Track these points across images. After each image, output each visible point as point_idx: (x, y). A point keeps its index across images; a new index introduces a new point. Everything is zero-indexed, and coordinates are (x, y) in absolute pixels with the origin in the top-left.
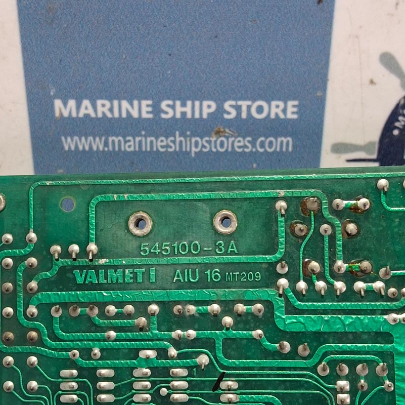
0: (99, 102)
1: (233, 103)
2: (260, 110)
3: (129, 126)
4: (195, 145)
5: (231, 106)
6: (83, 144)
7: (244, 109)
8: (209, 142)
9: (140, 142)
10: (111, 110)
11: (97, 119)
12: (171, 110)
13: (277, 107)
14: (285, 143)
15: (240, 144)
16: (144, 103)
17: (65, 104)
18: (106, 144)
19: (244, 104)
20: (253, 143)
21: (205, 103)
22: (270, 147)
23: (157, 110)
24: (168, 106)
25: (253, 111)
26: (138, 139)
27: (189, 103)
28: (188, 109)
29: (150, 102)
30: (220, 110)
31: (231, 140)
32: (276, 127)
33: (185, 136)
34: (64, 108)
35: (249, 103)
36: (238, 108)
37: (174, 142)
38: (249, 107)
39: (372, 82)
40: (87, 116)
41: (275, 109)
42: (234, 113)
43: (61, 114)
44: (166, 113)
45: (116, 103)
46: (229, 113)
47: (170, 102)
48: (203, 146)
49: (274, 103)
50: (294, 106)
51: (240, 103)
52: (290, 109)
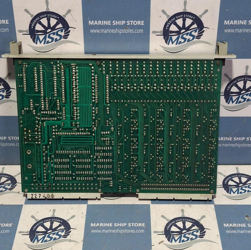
0: (99, 21)
1: (129, 21)
2: (135, 23)
3: (106, 27)
4: (121, 31)
5: (129, 22)
6: (95, 31)
7: (132, 23)
8: (124, 31)
9: (108, 31)
10: (101, 23)
11: (98, 25)
12: (115, 23)
13: (139, 22)
14: (141, 31)
15: (131, 31)
16: (109, 21)
17: (91, 22)
18: (100, 31)
19: (132, 22)
20: (134, 31)
21: (123, 21)
22: (138, 32)
23: (112, 23)
24: (114, 22)
25: (134, 23)
26: (107, 30)
27: (119, 21)
28: (119, 23)
29: (110, 21)
30: (126, 23)
31: (129, 30)
32: (139, 27)
33: (118, 29)
34: (91, 23)
35: (133, 21)
36: (130, 23)
37: (116, 31)
38: (133, 22)
39: (160, 16)
40: (96, 24)
41: (139, 23)
42: (129, 24)
43: (90, 24)
44: (114, 24)
45: (102, 21)
46: (128, 24)
47: (115, 21)
48: (123, 32)
49: (138, 21)
50: (143, 22)
51: (131, 21)
52: (142, 23)
